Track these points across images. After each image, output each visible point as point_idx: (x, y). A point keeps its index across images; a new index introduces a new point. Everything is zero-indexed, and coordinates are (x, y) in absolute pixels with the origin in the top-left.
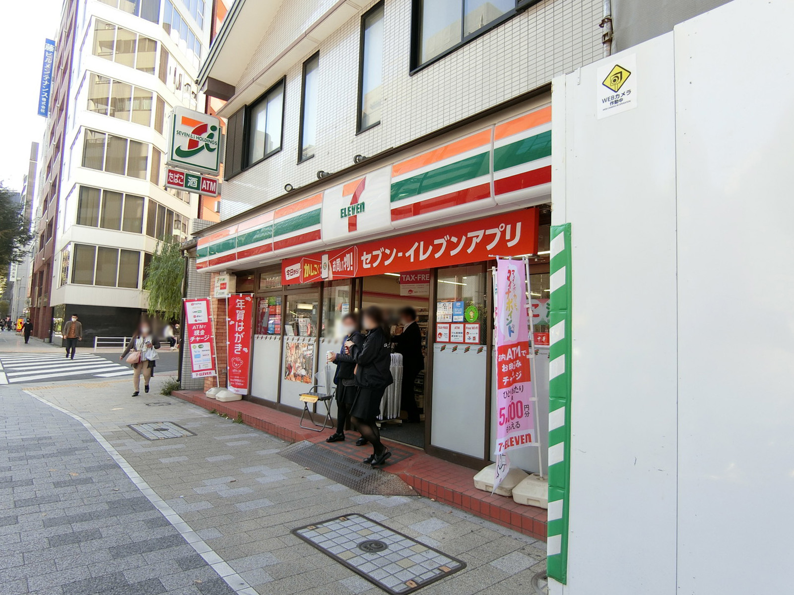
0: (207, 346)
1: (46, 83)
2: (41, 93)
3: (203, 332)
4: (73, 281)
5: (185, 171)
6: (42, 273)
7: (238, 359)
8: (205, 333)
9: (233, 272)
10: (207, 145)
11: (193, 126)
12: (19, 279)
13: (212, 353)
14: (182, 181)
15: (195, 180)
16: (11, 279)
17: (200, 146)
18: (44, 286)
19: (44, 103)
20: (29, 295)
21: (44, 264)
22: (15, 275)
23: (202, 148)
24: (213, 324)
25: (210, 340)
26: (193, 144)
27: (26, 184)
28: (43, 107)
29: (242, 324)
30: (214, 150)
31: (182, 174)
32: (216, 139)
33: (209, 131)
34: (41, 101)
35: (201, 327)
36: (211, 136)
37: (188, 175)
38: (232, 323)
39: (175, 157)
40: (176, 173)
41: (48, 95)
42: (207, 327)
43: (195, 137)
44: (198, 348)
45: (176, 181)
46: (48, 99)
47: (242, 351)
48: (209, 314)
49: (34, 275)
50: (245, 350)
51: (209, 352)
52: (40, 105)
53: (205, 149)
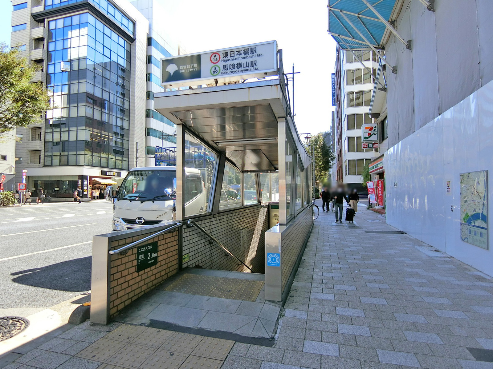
0: (374, 194)
1: (334, 92)
2: (333, 97)
3: (372, 191)
4: (349, 174)
5: (368, 143)
6: (340, 170)
7: (380, 198)
8: (373, 191)
9: (378, 174)
10: (374, 133)
11: (368, 129)
12: (333, 172)
13: (375, 197)
14: (367, 146)
15: (371, 145)
16: (330, 173)
17: (371, 134)
18: (341, 176)
19: (334, 100)
20: (336, 180)
21: (340, 167)
22: (331, 171)
23: (372, 134)
24: (375, 188)
25: (374, 193)
26: (369, 134)
27: (332, 130)
28: (334, 102)
29: (381, 188)
30: (376, 134)
31: (367, 144)
32: (376, 130)
33: (374, 128)
34: (333, 100)
35: (372, 189)
36: (375, 130)
37: (369, 144)
38: (378, 188)
39: (364, 140)
40: (365, 144)
41: (335, 97)
42: (373, 189)
43: (370, 132)
44: (371, 195)
45: (365, 147)
46: (335, 98)
47: (381, 195)
48: (374, 186)
49: (337, 171)
50: (382, 195)
51: (374, 196)
52: (333, 101)
53: (373, 135)
